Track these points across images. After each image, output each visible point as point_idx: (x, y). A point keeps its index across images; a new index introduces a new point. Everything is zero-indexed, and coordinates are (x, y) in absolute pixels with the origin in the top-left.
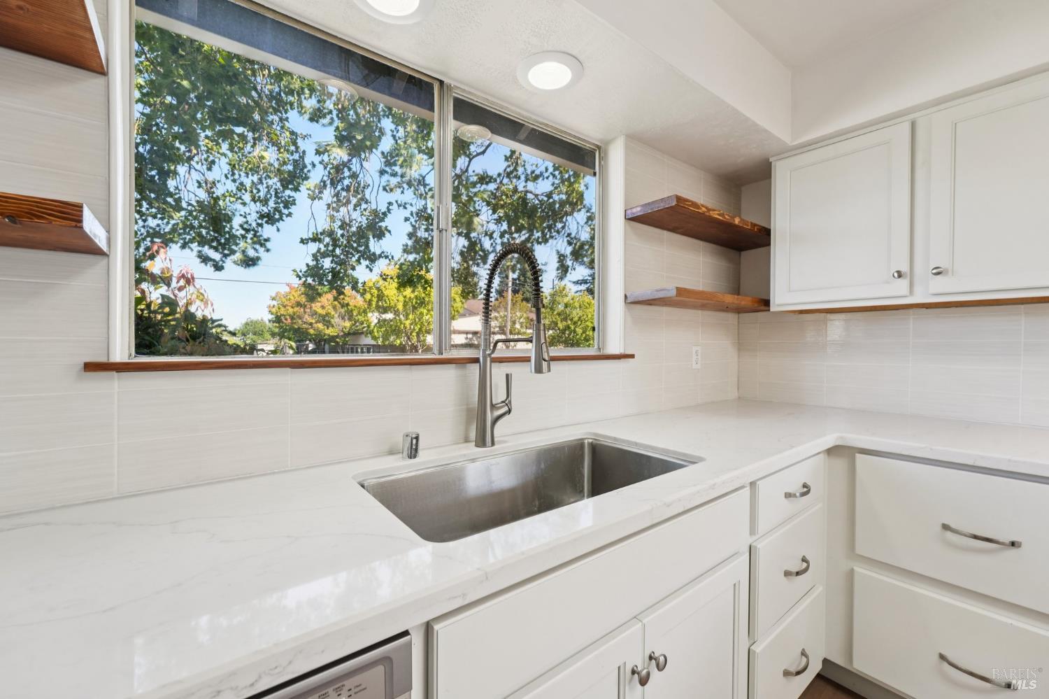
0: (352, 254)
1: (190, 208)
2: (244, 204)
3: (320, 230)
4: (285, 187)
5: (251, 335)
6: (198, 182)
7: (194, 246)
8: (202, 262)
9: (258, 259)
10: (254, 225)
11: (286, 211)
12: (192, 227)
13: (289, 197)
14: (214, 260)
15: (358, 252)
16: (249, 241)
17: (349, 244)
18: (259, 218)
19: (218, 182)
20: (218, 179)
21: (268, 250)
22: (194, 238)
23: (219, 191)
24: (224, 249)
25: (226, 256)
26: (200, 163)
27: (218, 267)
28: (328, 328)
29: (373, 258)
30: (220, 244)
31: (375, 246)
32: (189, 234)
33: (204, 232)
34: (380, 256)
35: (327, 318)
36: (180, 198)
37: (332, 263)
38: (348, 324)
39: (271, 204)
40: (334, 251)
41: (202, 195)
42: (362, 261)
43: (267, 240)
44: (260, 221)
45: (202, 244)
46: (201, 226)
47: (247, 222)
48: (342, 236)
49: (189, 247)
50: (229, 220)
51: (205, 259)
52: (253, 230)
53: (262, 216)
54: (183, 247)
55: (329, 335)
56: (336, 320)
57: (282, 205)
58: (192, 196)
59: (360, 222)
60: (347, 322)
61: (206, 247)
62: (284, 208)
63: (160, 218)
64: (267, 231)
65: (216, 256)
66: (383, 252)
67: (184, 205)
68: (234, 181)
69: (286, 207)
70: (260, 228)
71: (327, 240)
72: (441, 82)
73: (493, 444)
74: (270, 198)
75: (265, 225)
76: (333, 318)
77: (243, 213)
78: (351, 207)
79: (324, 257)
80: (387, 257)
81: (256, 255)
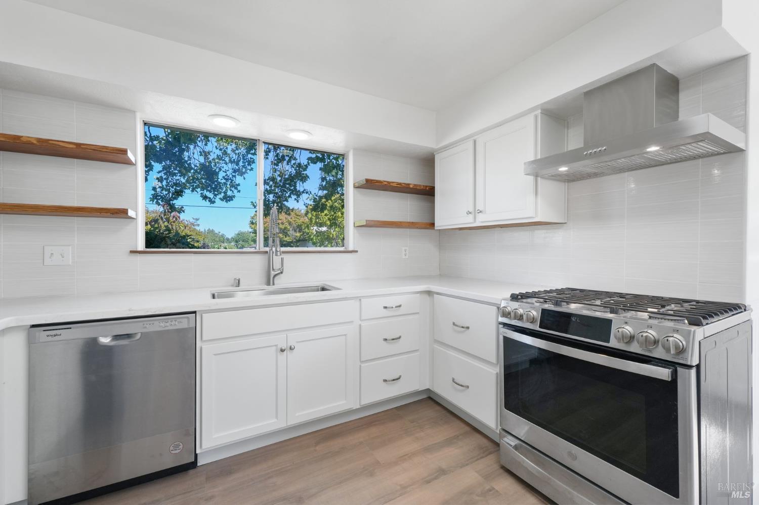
0: (286, 191)
1: (196, 168)
2: (226, 164)
3: (267, 178)
4: (248, 152)
5: (241, 242)
6: (200, 152)
7: (199, 190)
8: (203, 199)
9: (234, 196)
10: (231, 176)
11: (249, 167)
12: (197, 179)
13: (251, 158)
14: (210, 198)
15: (290, 190)
16: (228, 186)
17: (284, 186)
18: (233, 172)
19: (211, 152)
20: (211, 150)
21: (239, 191)
22: (198, 185)
23: (211, 157)
24: (214, 191)
25: (216, 195)
26: (201, 142)
27: (212, 202)
28: (286, 237)
29: (298, 194)
30: (212, 188)
31: (300, 186)
32: (195, 182)
33: (204, 181)
34: (303, 192)
35: (285, 231)
36: (190, 163)
37: (273, 197)
38: (298, 234)
39: (241, 164)
40: (275, 190)
41: (202, 160)
42: (292, 196)
43: (239, 185)
44: (234, 174)
45: (203, 189)
46: (202, 178)
47: (227, 175)
48: (280, 181)
49: (196, 191)
50: (217, 174)
51: (205, 198)
52: (231, 179)
53: (235, 171)
54: (193, 191)
55: (287, 241)
56: (291, 232)
57: (246, 164)
58: (196, 161)
59: (291, 172)
60: (298, 233)
61: (205, 191)
62: (248, 165)
63: (179, 176)
64: (239, 179)
65: (211, 195)
66: (305, 190)
67: (193, 166)
68: (221, 150)
69: (249, 164)
70: (234, 178)
71: (271, 183)
72: (259, 140)
73: (274, 284)
74: (240, 160)
75: (237, 176)
76: (289, 231)
77: (225, 170)
78: (285, 162)
79: (269, 194)
80: (307, 193)
81: (233, 194)
